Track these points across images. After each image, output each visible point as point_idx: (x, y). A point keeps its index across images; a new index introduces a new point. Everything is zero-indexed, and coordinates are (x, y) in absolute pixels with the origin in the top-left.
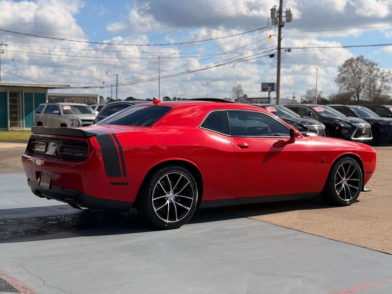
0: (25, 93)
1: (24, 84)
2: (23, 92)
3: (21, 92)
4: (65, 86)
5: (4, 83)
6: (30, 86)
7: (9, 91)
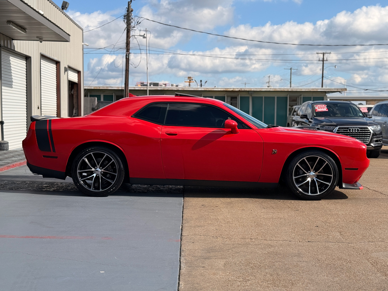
0: (303, 97)
1: (302, 89)
2: (302, 96)
3: (300, 96)
4: (341, 89)
5: (283, 89)
6: (307, 90)
7: (289, 95)
